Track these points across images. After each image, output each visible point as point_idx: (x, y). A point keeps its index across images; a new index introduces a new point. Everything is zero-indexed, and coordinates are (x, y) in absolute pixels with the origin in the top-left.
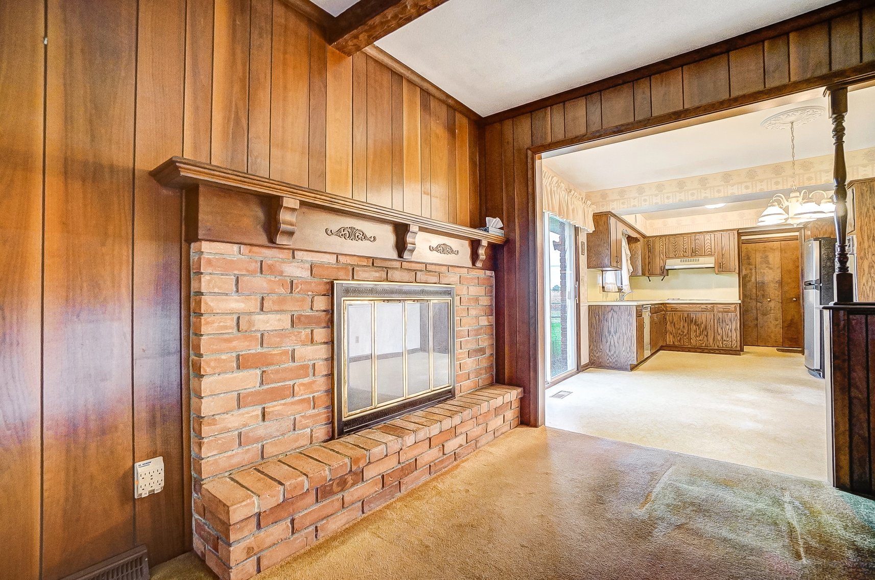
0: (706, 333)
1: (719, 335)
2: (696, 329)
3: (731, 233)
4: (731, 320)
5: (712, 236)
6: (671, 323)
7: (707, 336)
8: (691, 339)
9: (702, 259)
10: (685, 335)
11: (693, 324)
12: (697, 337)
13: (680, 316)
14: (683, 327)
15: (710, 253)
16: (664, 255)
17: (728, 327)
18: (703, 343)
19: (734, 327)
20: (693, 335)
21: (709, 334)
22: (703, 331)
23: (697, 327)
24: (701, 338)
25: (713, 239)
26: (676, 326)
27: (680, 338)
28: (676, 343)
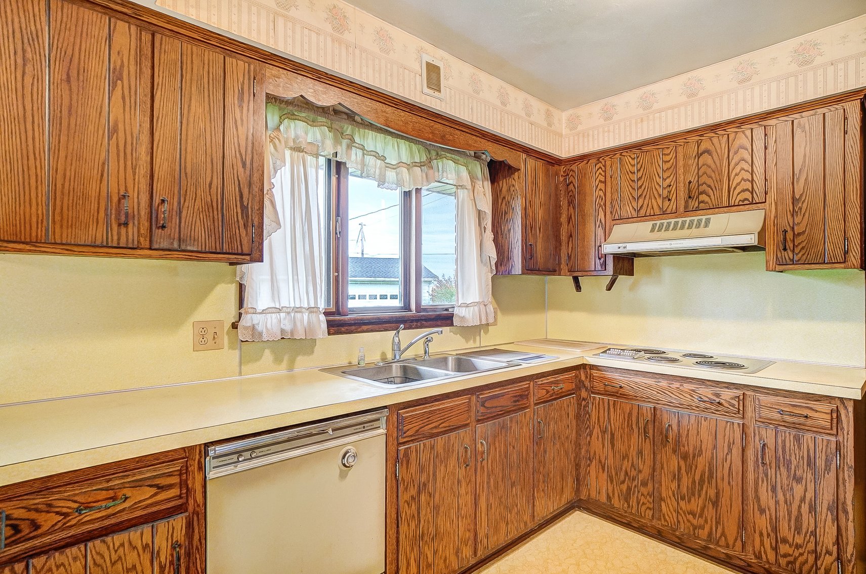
0: (712, 493)
1: (762, 511)
2: (679, 469)
3: (833, 114)
4: (811, 463)
5: (759, 132)
6: (604, 432)
7: (716, 503)
8: (662, 499)
9: (719, 220)
10: (644, 484)
11: (669, 448)
12: (683, 498)
13: (630, 414)
14: (640, 453)
15: (747, 195)
16: (608, 213)
17: (798, 489)
18: (702, 527)
19: (827, 497)
20: (668, 487)
21: (724, 501)
22: (702, 481)
23: (682, 463)
24: (695, 504)
25: (759, 145)
26: (618, 444)
27: (629, 489)
28: (616, 502)
